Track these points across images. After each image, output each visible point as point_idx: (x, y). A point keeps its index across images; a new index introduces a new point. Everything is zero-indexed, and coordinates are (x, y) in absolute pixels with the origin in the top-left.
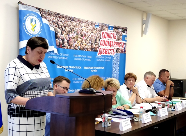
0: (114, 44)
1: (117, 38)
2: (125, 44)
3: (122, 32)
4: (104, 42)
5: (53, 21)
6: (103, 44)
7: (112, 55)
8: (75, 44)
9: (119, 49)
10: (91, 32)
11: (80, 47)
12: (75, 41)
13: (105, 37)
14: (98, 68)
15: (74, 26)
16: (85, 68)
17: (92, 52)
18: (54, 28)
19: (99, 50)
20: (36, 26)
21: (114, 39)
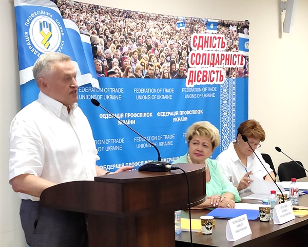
0: (222, 60)
1: (226, 46)
2: (245, 57)
3: (238, 31)
4: (198, 56)
5: (86, 23)
6: (198, 62)
7: (219, 83)
8: (135, 67)
9: (232, 68)
10: (170, 39)
11: (146, 71)
12: (135, 61)
13: (200, 47)
14: (188, 112)
15: (131, 30)
16: (159, 114)
17: (174, 79)
18: (89, 36)
19: (188, 74)
20: (51, 36)
21: (220, 49)
